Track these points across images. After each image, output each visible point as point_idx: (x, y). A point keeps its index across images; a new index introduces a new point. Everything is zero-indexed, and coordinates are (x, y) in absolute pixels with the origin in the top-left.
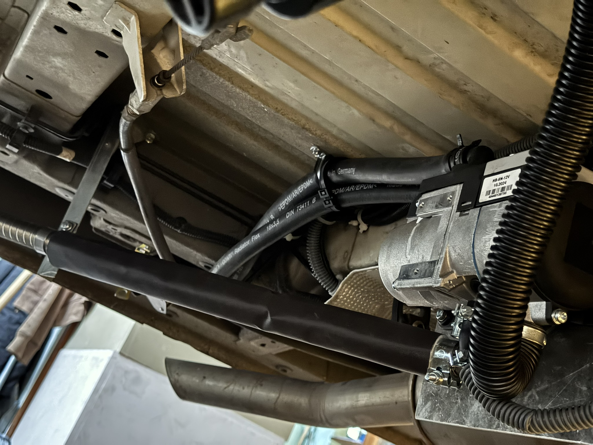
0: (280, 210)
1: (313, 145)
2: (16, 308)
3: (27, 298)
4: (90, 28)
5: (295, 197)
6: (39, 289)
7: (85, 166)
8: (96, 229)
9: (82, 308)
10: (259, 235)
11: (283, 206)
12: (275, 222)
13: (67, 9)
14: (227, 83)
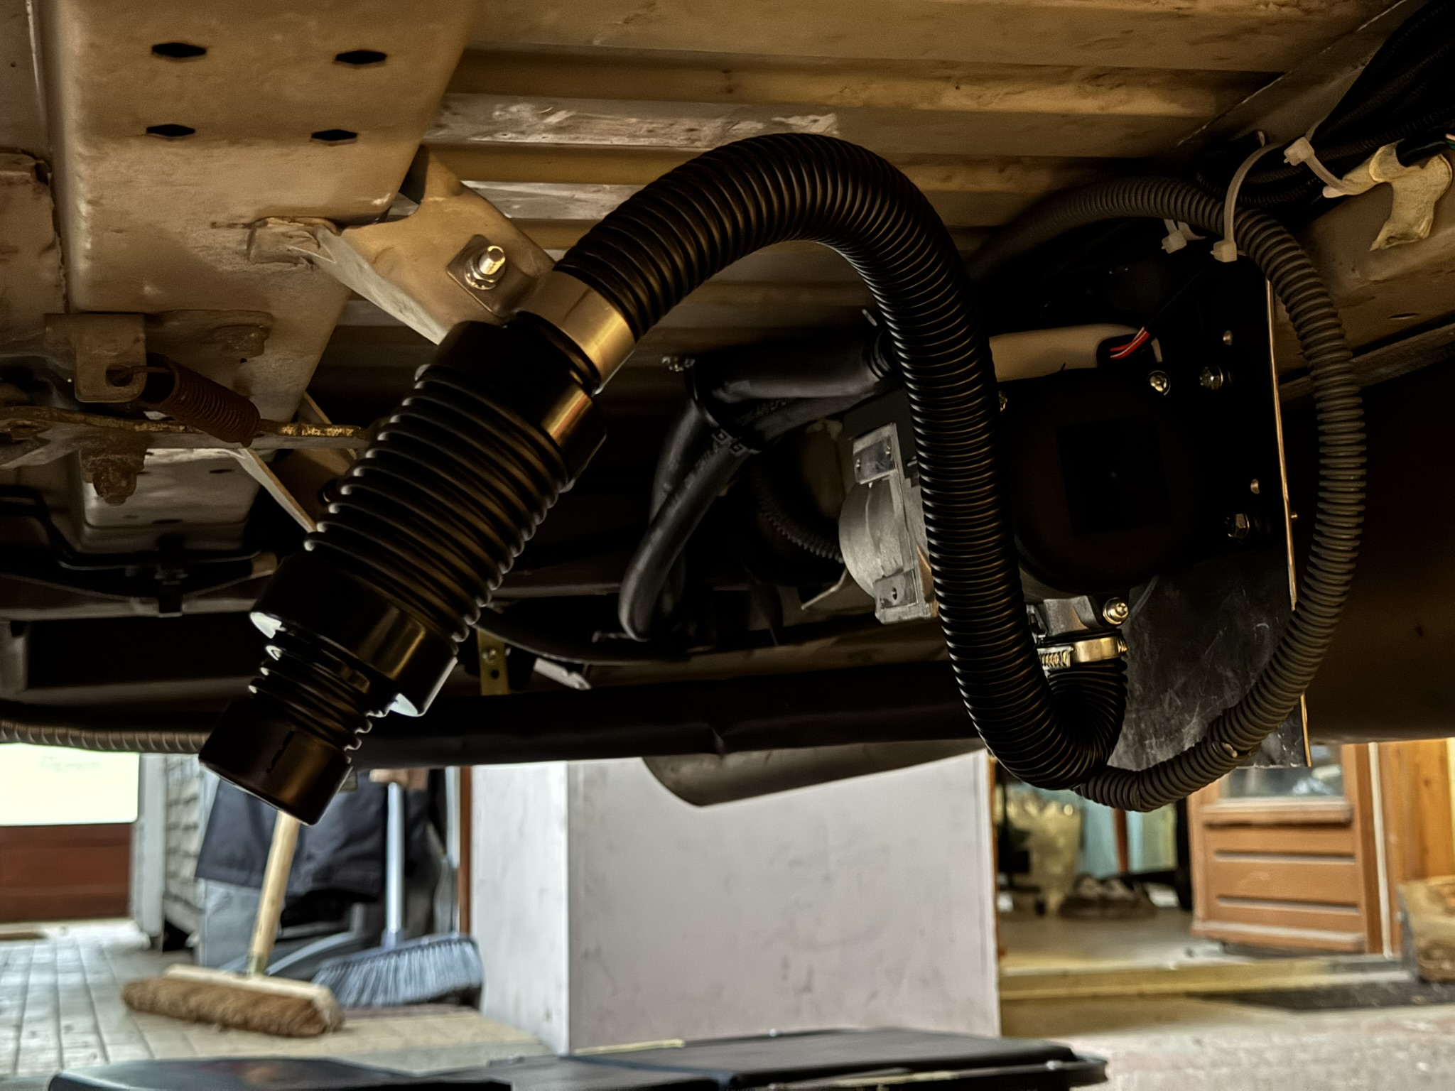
12: (673, 499)
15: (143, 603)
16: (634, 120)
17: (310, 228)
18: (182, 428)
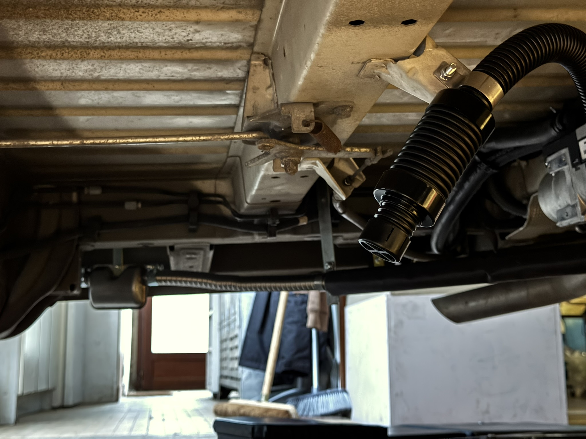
15: (260, 235)
16: (477, 31)
17: (385, 62)
18: (314, 148)
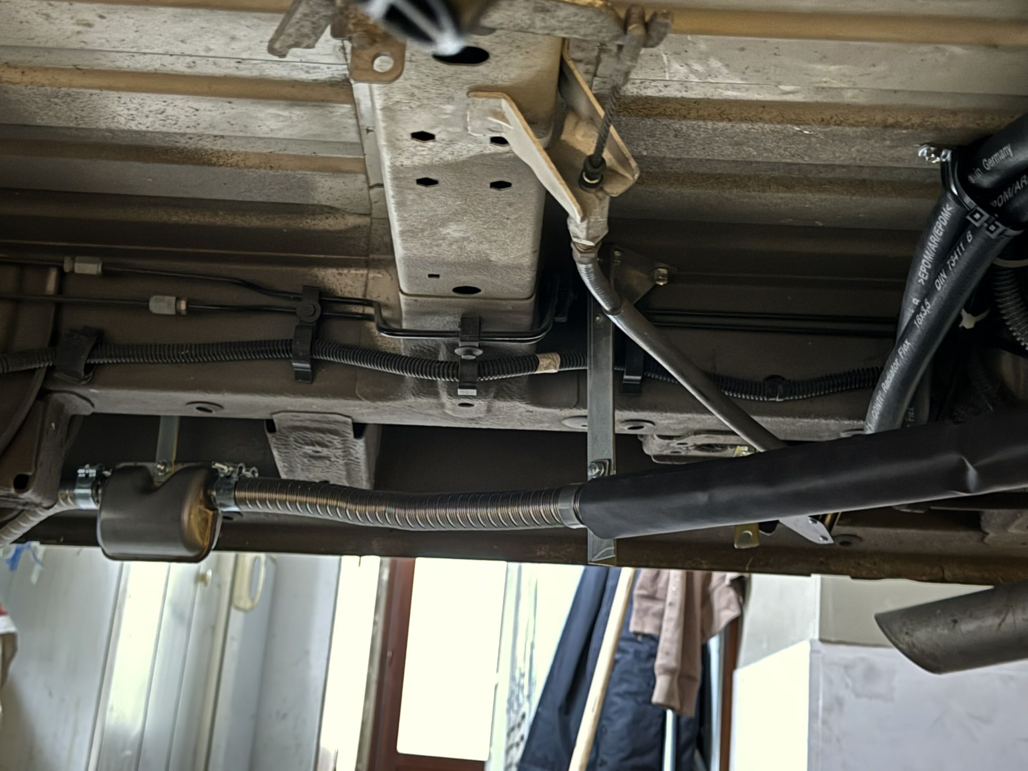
0: (923, 283)
1: (918, 145)
2: (636, 634)
3: (645, 612)
4: (461, 155)
5: (936, 249)
6: (655, 592)
7: (584, 368)
8: (657, 457)
9: (732, 593)
10: (908, 341)
11: (925, 275)
12: (922, 307)
13: (416, 146)
14: (721, 124)
